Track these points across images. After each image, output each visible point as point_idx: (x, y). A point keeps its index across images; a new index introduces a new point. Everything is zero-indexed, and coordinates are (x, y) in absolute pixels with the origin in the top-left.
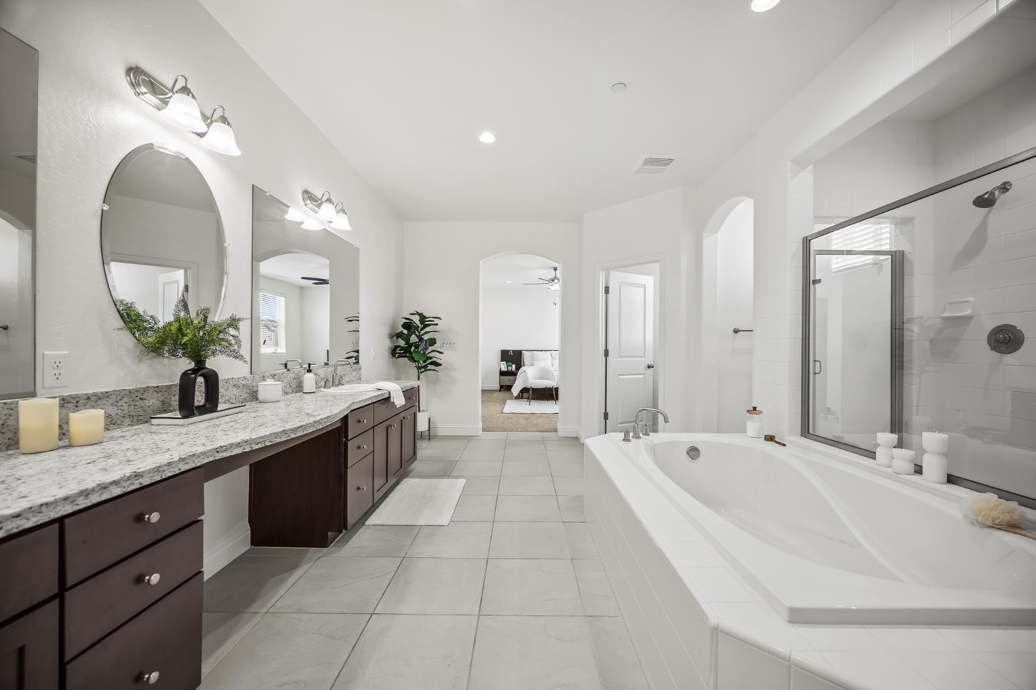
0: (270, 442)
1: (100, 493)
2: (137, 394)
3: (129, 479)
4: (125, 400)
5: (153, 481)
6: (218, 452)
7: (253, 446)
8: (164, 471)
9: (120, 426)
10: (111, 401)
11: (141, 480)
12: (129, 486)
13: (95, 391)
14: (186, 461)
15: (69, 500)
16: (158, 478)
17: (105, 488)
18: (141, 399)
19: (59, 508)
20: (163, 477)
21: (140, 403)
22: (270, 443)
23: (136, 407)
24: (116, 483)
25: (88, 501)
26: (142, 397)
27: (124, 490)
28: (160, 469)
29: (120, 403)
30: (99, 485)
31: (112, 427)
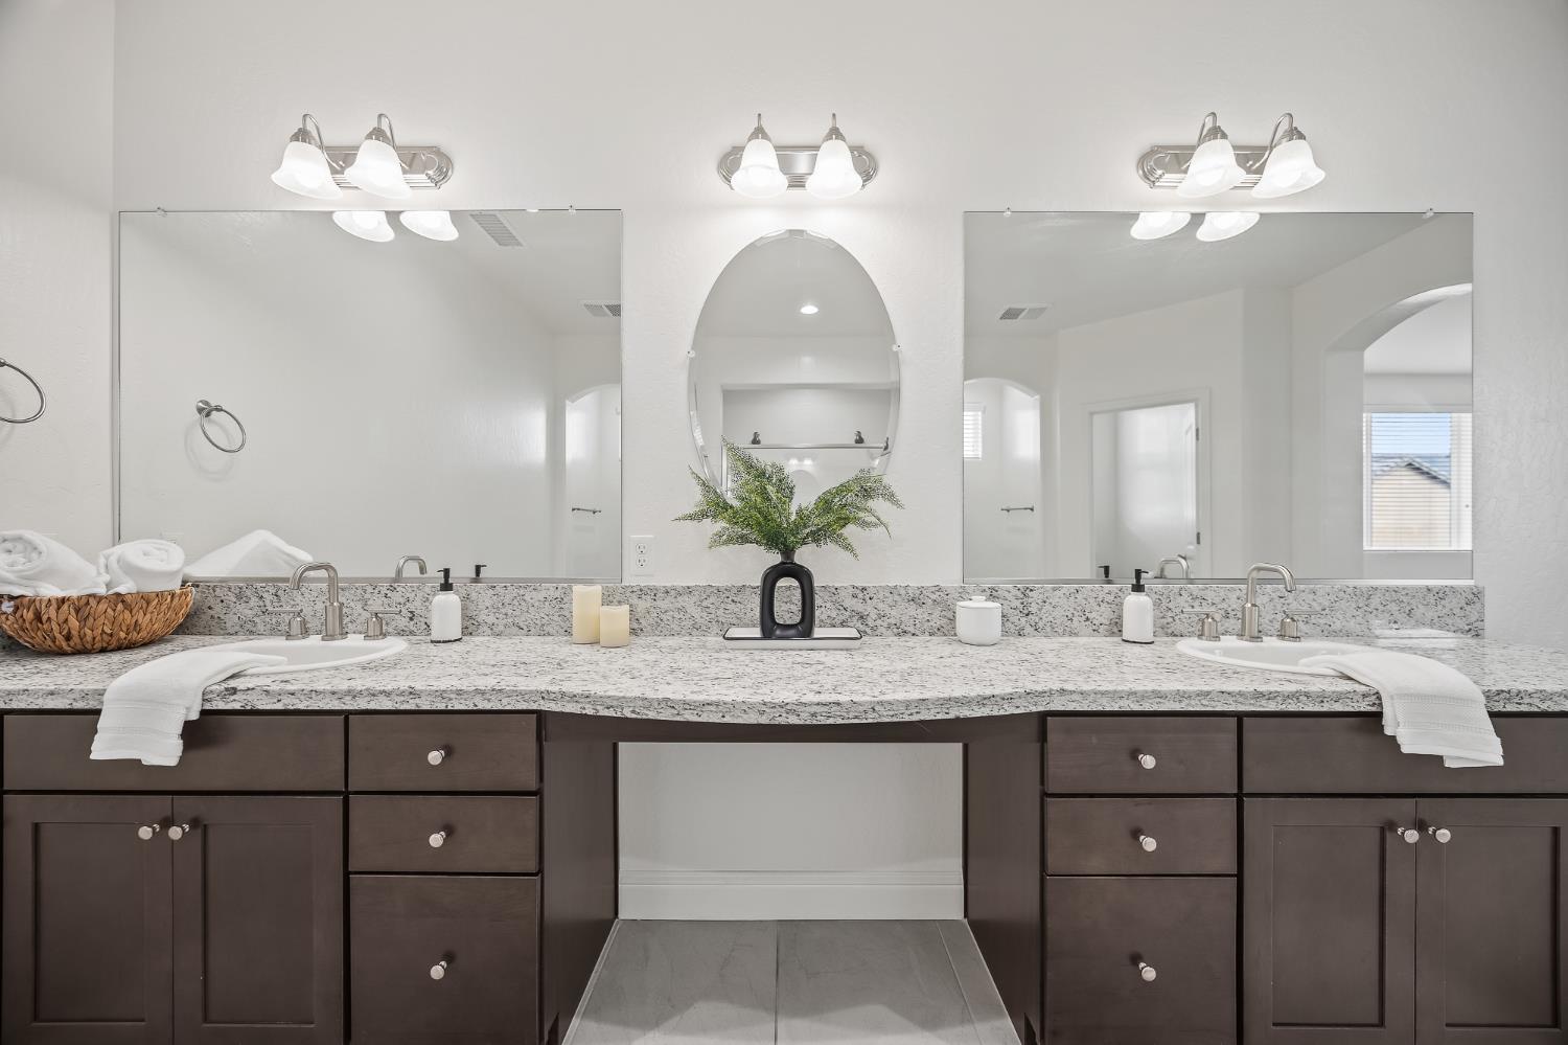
0: (633, 712)
1: (369, 699)
2: (727, 594)
3: (402, 694)
4: (711, 600)
5: (434, 708)
6: (543, 698)
7: (598, 707)
8: (450, 699)
9: (706, 633)
10: (694, 599)
11: (418, 701)
12: (402, 702)
13: (675, 584)
14: (487, 696)
15: (336, 696)
16: (441, 706)
17: (374, 695)
18: (733, 601)
19: (327, 700)
20: (449, 708)
21: (731, 607)
22: (634, 716)
23: (727, 612)
24: (387, 694)
25: (355, 704)
26: (735, 599)
27: (397, 706)
28: (445, 695)
29: (705, 604)
30: (367, 690)
31: (695, 632)
